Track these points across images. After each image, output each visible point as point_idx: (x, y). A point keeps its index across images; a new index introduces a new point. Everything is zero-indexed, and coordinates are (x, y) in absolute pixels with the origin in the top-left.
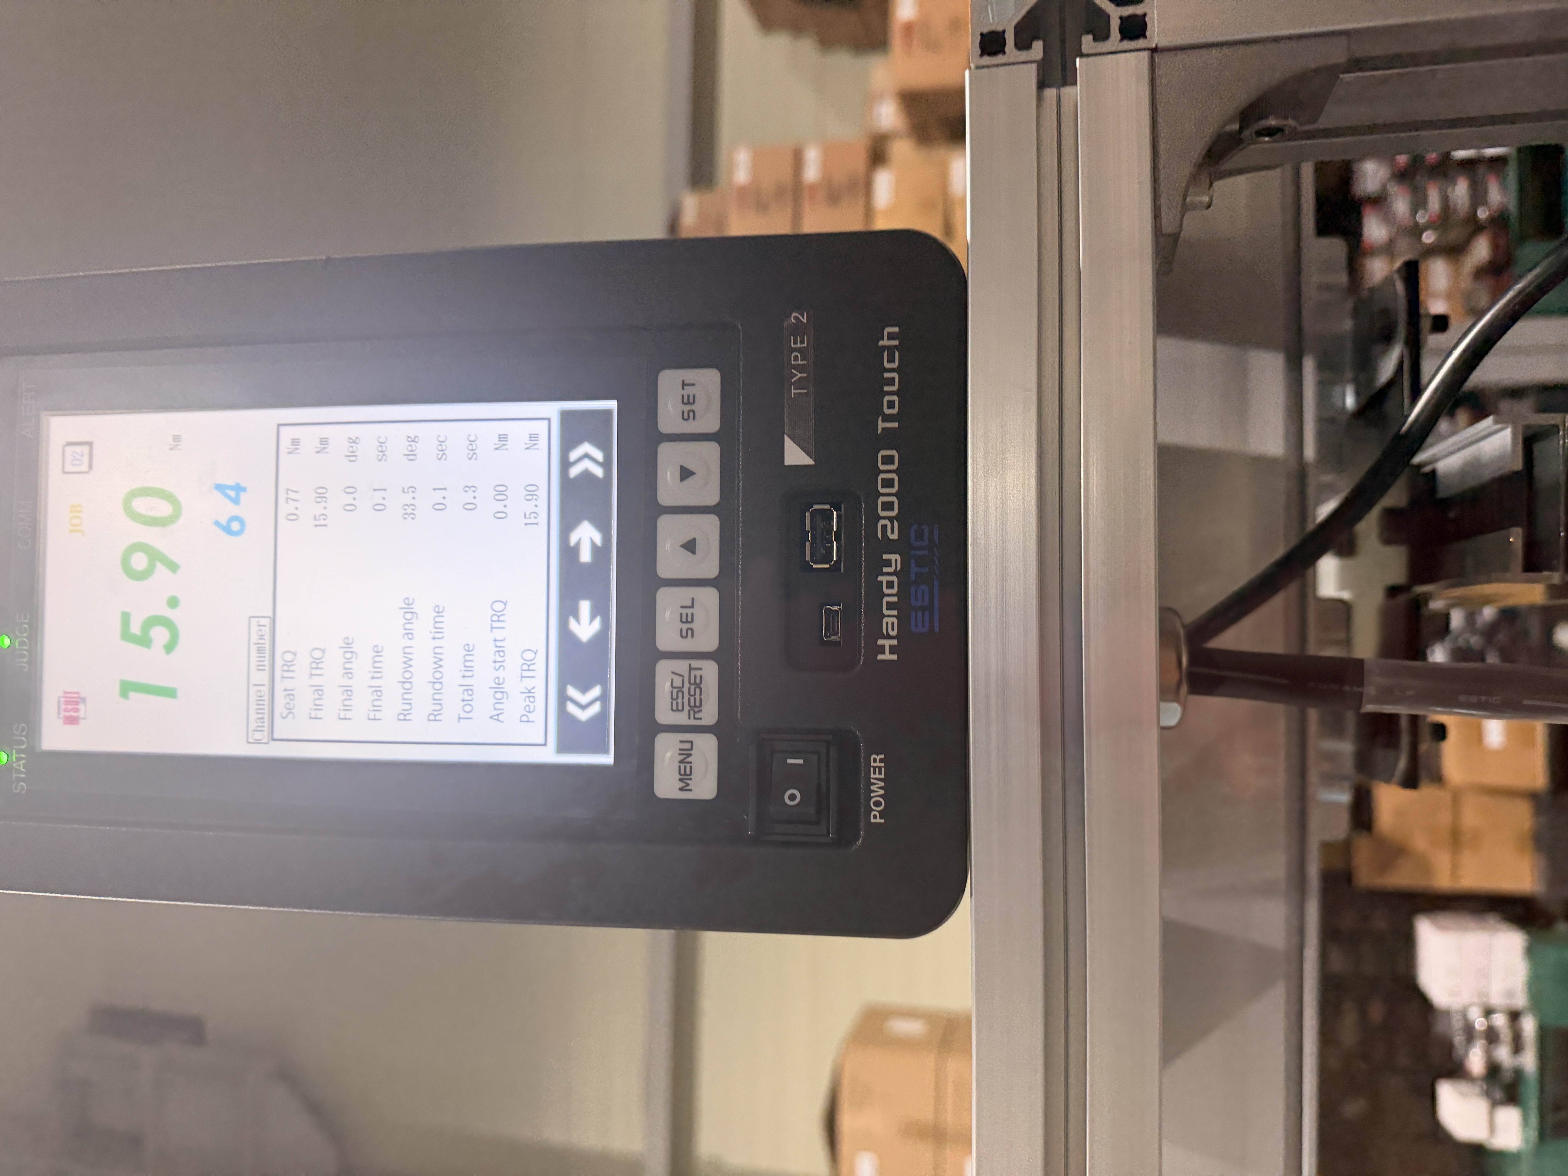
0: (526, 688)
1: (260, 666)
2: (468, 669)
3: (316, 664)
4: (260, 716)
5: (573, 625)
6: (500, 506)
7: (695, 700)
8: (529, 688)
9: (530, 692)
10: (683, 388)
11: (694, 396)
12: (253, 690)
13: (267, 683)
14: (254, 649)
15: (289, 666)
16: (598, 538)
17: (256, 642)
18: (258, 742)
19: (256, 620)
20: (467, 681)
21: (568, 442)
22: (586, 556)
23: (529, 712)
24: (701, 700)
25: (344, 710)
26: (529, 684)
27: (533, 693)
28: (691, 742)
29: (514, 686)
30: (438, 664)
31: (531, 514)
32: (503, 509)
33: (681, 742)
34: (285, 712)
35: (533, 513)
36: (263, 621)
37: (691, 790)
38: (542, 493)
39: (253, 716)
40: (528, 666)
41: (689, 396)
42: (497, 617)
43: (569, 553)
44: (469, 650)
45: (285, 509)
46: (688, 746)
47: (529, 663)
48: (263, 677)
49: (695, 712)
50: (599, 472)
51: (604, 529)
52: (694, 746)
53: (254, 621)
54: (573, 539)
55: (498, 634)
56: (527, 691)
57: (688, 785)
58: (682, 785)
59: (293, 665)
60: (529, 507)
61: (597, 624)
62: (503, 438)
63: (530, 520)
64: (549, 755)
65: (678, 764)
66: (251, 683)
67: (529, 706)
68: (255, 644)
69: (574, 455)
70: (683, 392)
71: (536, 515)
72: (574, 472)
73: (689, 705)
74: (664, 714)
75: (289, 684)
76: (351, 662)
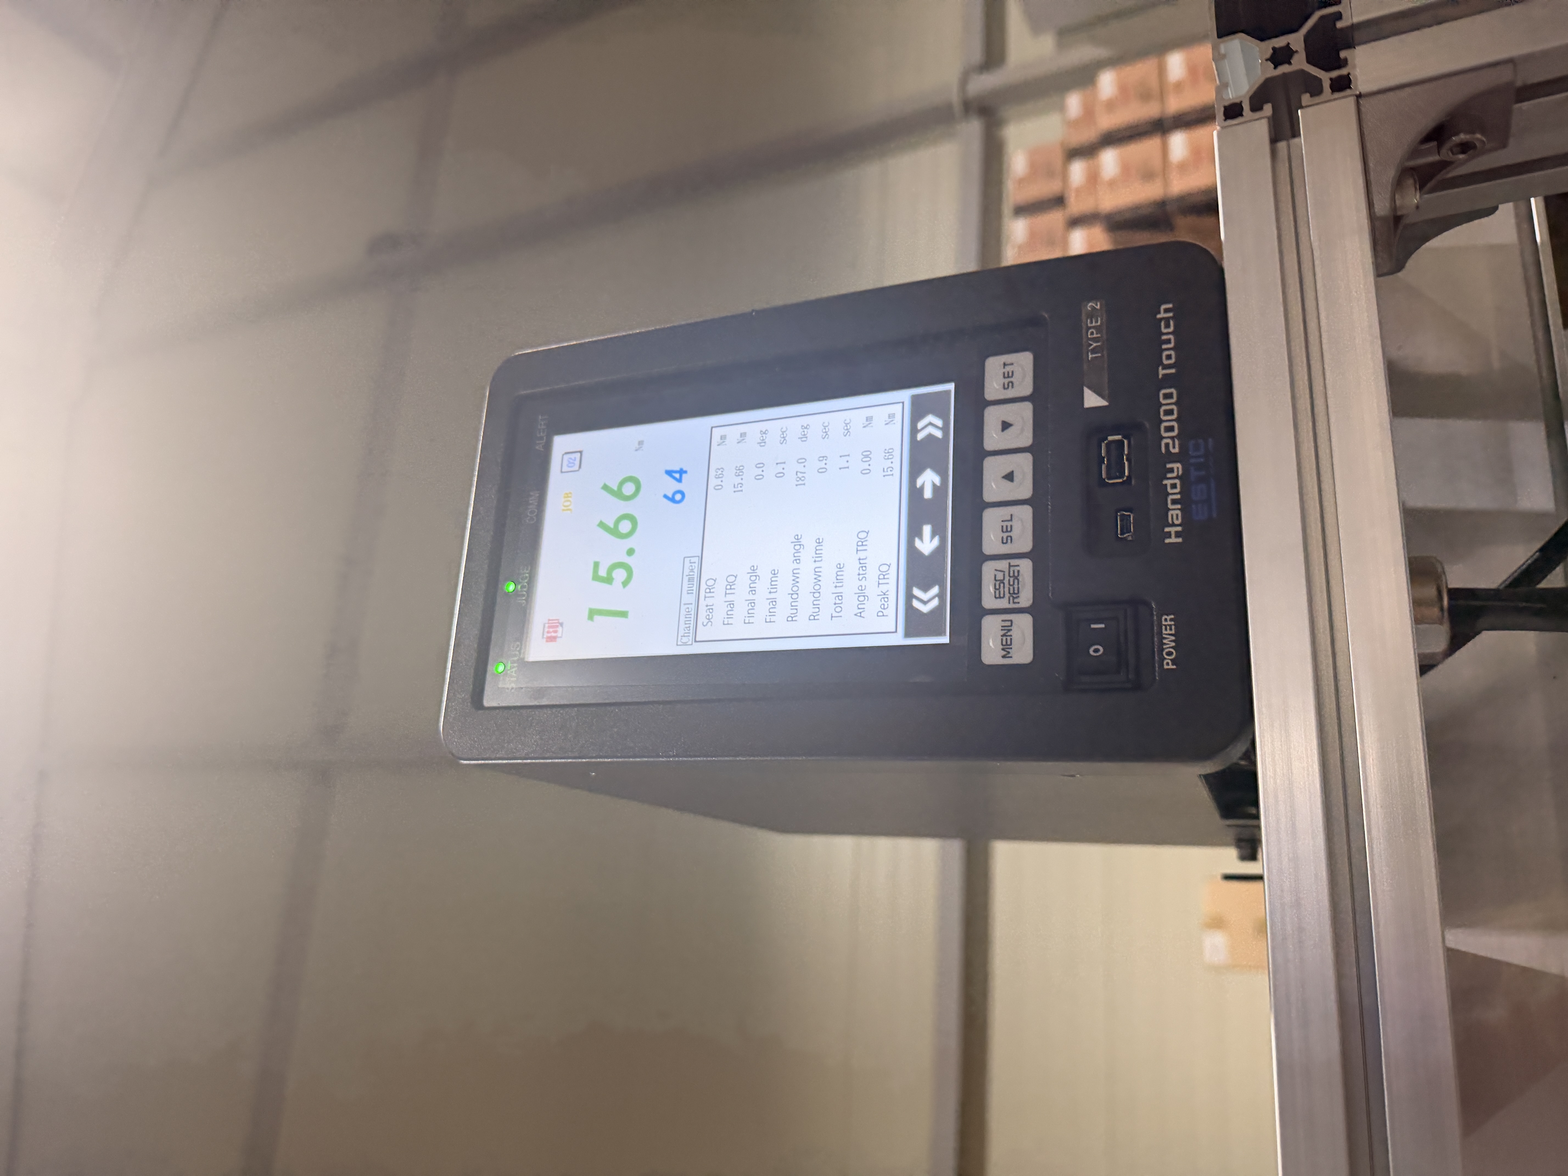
0: (882, 592)
1: (689, 590)
2: (839, 580)
3: (730, 586)
4: (687, 626)
5: (918, 543)
6: (866, 466)
7: (1014, 588)
8: (884, 592)
9: (885, 594)
10: (1004, 368)
11: (1013, 372)
12: (683, 607)
13: (694, 603)
14: (686, 579)
15: (710, 589)
16: (937, 480)
17: (688, 574)
18: (685, 644)
19: (689, 559)
20: (839, 590)
21: (916, 415)
22: (928, 494)
23: (884, 609)
24: (1018, 588)
25: (748, 617)
26: (884, 588)
27: (888, 595)
28: (1011, 621)
29: (872, 590)
30: (817, 579)
31: (887, 469)
32: (868, 467)
33: (1003, 621)
34: (706, 621)
35: (889, 467)
36: (693, 560)
37: (1011, 657)
38: (897, 453)
39: (682, 626)
40: (883, 576)
41: (1008, 372)
42: (861, 544)
43: (915, 493)
44: (840, 567)
45: (713, 482)
46: (1009, 623)
47: (884, 573)
48: (692, 599)
49: (1014, 598)
50: (939, 434)
51: (943, 475)
52: (1013, 624)
53: (687, 560)
54: (919, 483)
55: (862, 555)
56: (882, 594)
57: (1009, 653)
58: (1004, 653)
59: (714, 588)
60: (888, 463)
61: (936, 541)
62: (869, 419)
63: (887, 473)
64: (898, 639)
65: (1000, 638)
66: (683, 602)
67: (884, 604)
68: (687, 576)
69: (920, 425)
70: (1004, 370)
71: (891, 469)
72: (920, 436)
73: (1009, 593)
74: (989, 601)
75: (709, 601)
76: (756, 583)
